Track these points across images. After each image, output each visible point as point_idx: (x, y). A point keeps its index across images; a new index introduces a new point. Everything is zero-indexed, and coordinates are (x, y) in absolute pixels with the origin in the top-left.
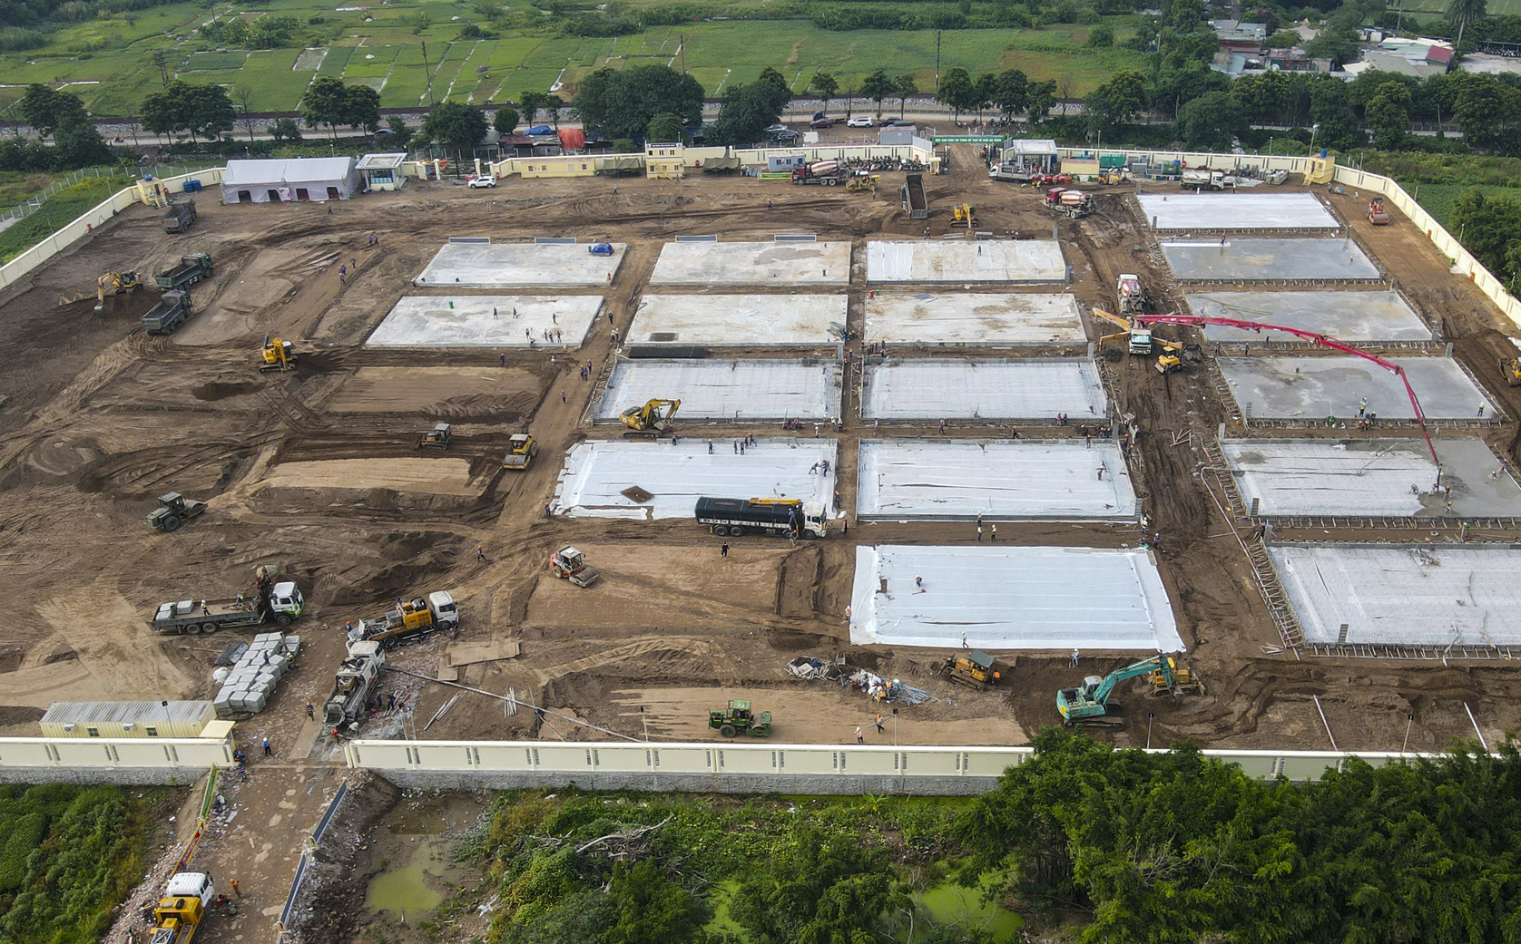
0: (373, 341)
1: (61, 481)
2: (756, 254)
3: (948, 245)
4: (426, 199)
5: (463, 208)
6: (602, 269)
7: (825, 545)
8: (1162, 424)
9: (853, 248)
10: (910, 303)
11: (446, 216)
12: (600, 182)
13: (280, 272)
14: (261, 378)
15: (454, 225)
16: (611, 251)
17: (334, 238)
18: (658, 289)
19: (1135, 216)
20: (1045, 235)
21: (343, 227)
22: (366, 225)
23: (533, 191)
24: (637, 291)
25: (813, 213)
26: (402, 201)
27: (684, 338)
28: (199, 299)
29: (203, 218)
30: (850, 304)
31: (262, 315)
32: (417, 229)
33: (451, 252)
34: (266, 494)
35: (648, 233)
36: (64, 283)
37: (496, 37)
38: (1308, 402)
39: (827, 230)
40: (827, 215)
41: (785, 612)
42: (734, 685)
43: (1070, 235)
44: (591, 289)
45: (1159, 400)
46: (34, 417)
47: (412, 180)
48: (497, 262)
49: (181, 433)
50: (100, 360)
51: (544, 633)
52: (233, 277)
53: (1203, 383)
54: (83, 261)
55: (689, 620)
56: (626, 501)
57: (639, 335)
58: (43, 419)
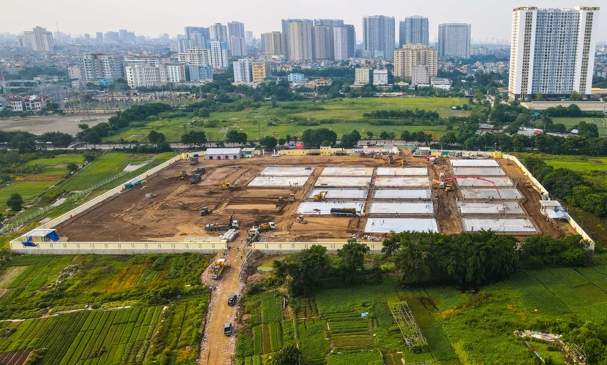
0: (249, 185)
1: (176, 208)
2: (349, 170)
3: (399, 169)
4: (260, 159)
5: (270, 161)
6: (309, 172)
7: (360, 218)
8: (444, 200)
9: (374, 169)
10: (387, 179)
11: (266, 162)
12: (308, 156)
13: (223, 172)
14: (222, 191)
15: (268, 164)
16: (311, 169)
17: (237, 166)
18: (323, 176)
19: (448, 164)
20: (424, 167)
21: (238, 164)
22: (244, 164)
23: (290, 158)
24: (318, 177)
25: (364, 163)
26: (254, 159)
27: (329, 185)
28: (203, 177)
29: (200, 163)
30: (372, 179)
31: (220, 180)
32: (259, 165)
33: (268, 169)
34: (227, 210)
35: (321, 166)
36: (164, 175)
37: (278, 126)
38: (479, 196)
39: (368, 166)
40: (368, 163)
41: (350, 227)
42: (338, 238)
43: (431, 167)
44: (306, 176)
45: (445, 196)
46: (165, 198)
47: (256, 155)
48: (281, 171)
49: (203, 200)
50: (179, 188)
51: (295, 231)
52: (210, 174)
53: (456, 193)
54: (170, 171)
55: (328, 229)
56: (314, 211)
57: (317, 184)
58: (168, 198)
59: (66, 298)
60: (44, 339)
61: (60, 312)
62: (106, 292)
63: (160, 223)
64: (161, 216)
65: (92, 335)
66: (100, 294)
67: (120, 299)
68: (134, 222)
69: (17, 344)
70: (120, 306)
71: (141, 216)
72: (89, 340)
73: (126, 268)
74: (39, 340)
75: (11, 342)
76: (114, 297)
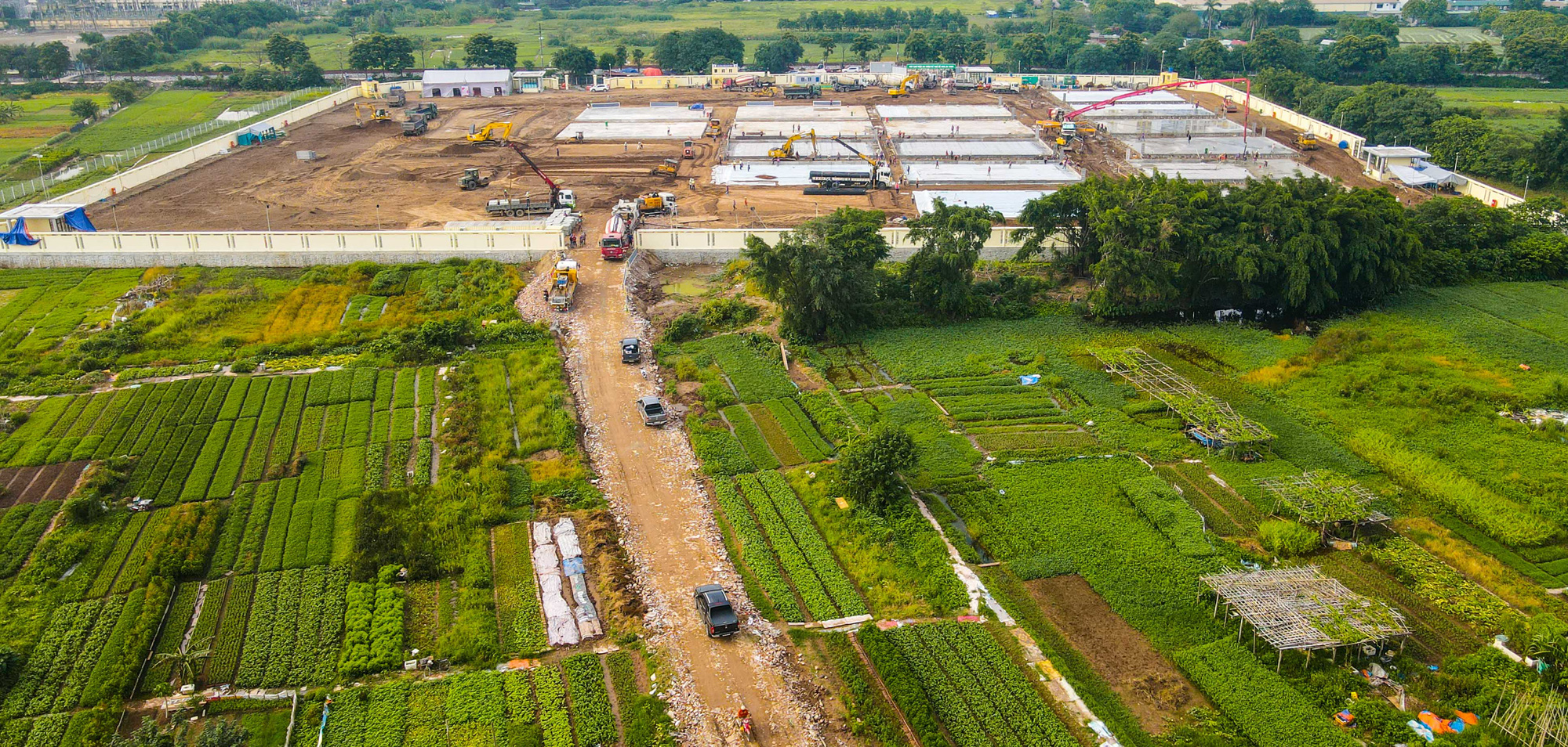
0: (562, 136)
1: (387, 177)
2: (803, 110)
3: (929, 106)
4: (565, 95)
5: (590, 98)
6: (701, 115)
9: (868, 108)
10: (912, 123)
11: (580, 101)
13: (479, 117)
15: (587, 103)
16: (701, 110)
17: (509, 107)
18: (743, 120)
19: (1050, 98)
20: (993, 103)
21: (511, 105)
22: (527, 104)
23: (638, 93)
24: (728, 122)
26: (546, 97)
27: (767, 134)
28: (431, 125)
30: (873, 124)
32: (565, 105)
33: (593, 111)
35: (723, 105)
39: (849, 104)
44: (698, 120)
46: (350, 160)
47: (549, 90)
50: (379, 144)
52: (449, 119)
53: (1110, 147)
56: (759, 179)
57: (736, 133)
58: (357, 160)
59: (152, 352)
60: (117, 438)
61: (144, 381)
62: (262, 338)
63: (355, 204)
64: (355, 191)
65: (256, 427)
66: (243, 342)
67: (307, 351)
68: (287, 202)
69: (41, 448)
70: (314, 367)
71: (301, 192)
72: (251, 438)
73: (299, 289)
74: (103, 440)
75: (21, 444)
76: (289, 347)
